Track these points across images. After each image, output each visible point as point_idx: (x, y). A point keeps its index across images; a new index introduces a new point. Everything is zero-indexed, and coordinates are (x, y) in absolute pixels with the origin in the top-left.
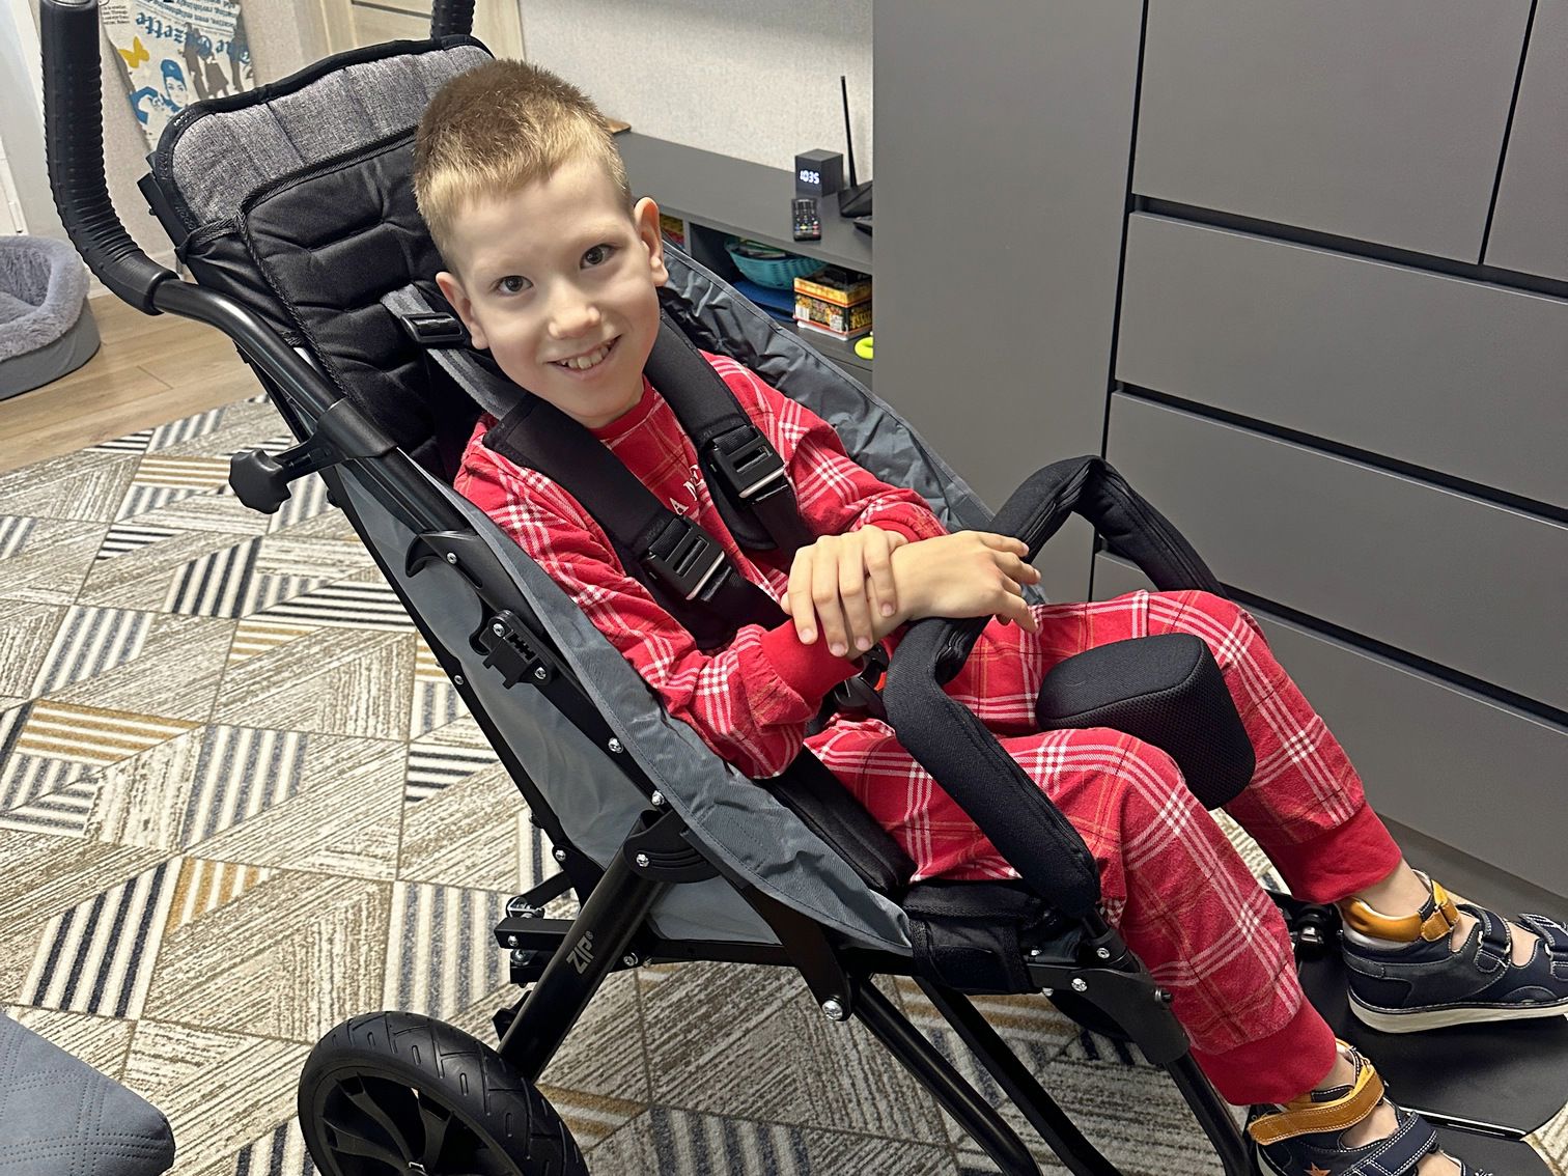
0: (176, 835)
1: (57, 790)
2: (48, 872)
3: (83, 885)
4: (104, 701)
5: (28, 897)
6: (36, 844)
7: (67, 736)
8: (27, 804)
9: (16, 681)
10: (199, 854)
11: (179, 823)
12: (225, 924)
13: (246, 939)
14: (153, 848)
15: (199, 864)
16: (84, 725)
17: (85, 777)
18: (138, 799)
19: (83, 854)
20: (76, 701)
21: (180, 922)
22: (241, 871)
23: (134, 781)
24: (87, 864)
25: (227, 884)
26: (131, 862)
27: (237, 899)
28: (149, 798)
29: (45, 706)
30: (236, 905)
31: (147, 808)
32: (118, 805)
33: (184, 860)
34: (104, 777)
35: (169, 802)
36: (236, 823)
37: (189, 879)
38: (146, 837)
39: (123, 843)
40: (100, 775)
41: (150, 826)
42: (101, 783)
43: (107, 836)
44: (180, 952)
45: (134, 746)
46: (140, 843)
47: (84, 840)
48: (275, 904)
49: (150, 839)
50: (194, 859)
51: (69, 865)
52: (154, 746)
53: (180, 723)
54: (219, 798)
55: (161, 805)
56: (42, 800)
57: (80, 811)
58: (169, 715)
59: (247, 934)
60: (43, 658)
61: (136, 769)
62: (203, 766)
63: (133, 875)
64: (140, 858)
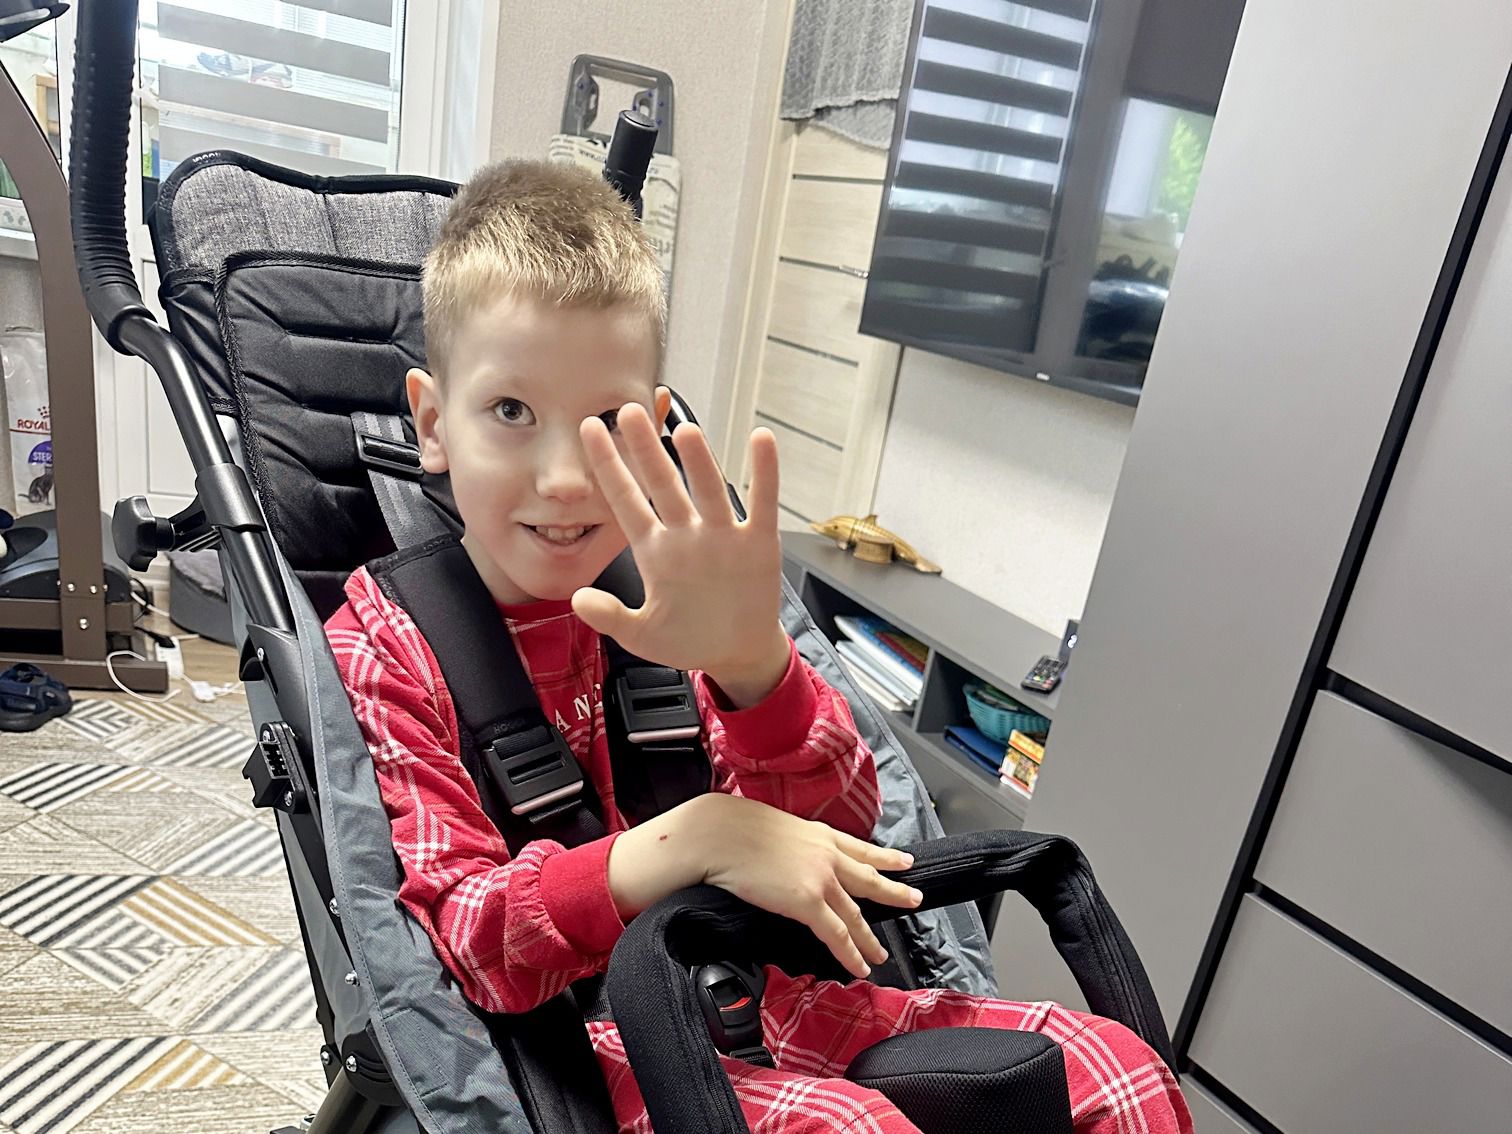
0: (192, 1019)
1: (125, 949)
2: (67, 1007)
3: (87, 1028)
4: (216, 897)
5: (36, 1019)
6: (77, 982)
7: (166, 911)
8: (94, 949)
9: (160, 858)
10: (198, 1041)
11: (202, 1011)
12: (175, 1104)
13: (183, 1123)
14: (166, 1022)
15: (193, 1049)
16: (186, 908)
17: (156, 949)
18: (184, 980)
19: (105, 1004)
20: (195, 889)
21: (139, 1086)
22: (223, 1068)
23: (191, 966)
24: (104, 1013)
25: (203, 1073)
26: (139, 1025)
27: (201, 1089)
28: (194, 983)
29: (167, 883)
30: (196, 1093)
31: (185, 990)
32: (165, 978)
33: (183, 1041)
34: (171, 953)
35: (205, 992)
36: (248, 1029)
37: (174, 1057)
38: (166, 1011)
39: (145, 1008)
40: (169, 950)
41: (177, 1004)
42: (164, 956)
43: (135, 999)
44: (120, 1111)
45: (213, 939)
46: (158, 1014)
47: (115, 993)
48: (227, 1105)
49: (167, 1014)
50: (191, 1043)
51: (90, 1008)
52: (229, 946)
53: (265, 937)
54: (250, 1005)
55: (196, 993)
56: (108, 951)
57: (131, 970)
58: (261, 927)
59: (186, 1120)
60: (195, 848)
61: (201, 957)
62: (257, 975)
63: (132, 1036)
64: (149, 1025)
